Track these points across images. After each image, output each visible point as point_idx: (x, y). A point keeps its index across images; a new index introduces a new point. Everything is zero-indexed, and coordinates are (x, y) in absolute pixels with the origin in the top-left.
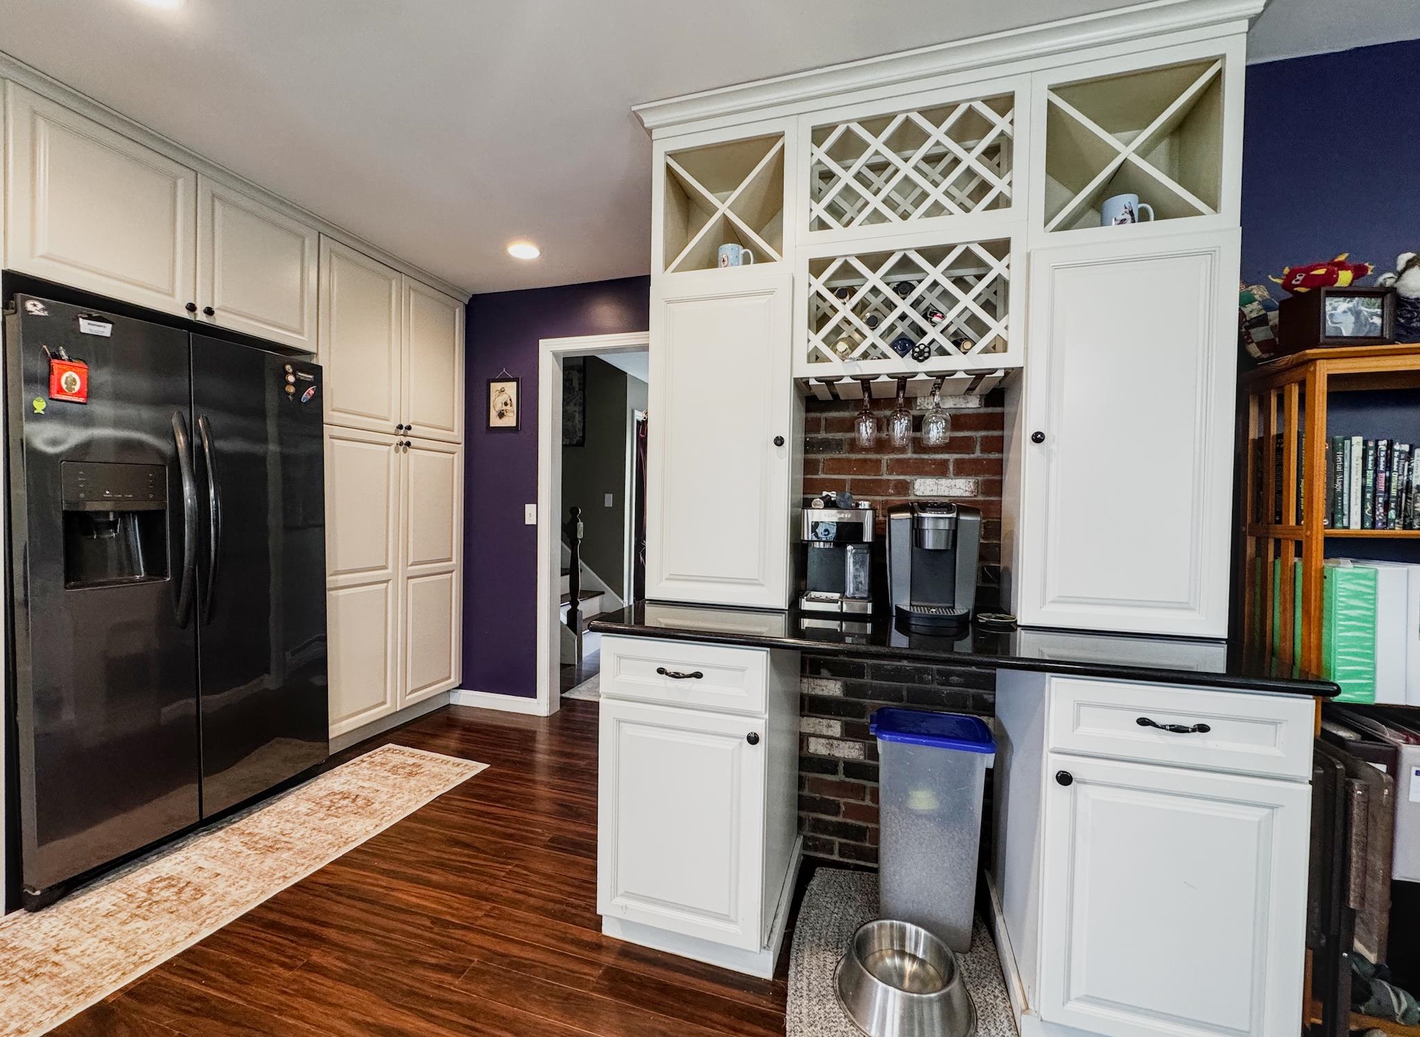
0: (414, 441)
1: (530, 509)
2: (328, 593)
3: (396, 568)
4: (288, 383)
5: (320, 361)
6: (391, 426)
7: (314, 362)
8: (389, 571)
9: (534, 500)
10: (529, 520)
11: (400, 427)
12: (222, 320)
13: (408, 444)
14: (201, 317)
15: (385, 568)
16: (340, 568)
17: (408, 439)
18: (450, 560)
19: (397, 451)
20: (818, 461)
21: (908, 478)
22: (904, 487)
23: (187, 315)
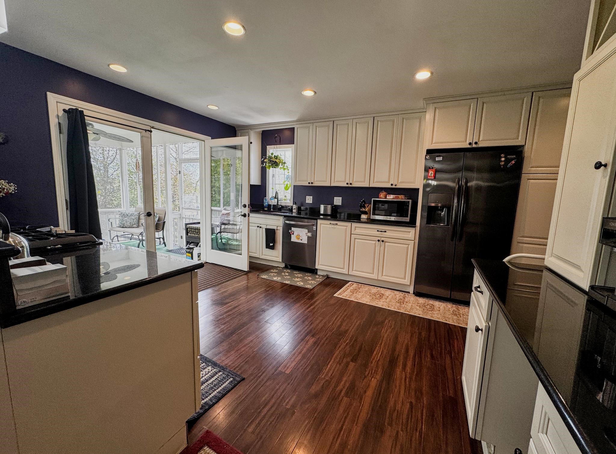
4: (502, 161)
5: (526, 149)
12: (480, 144)
14: (474, 146)
23: (469, 146)
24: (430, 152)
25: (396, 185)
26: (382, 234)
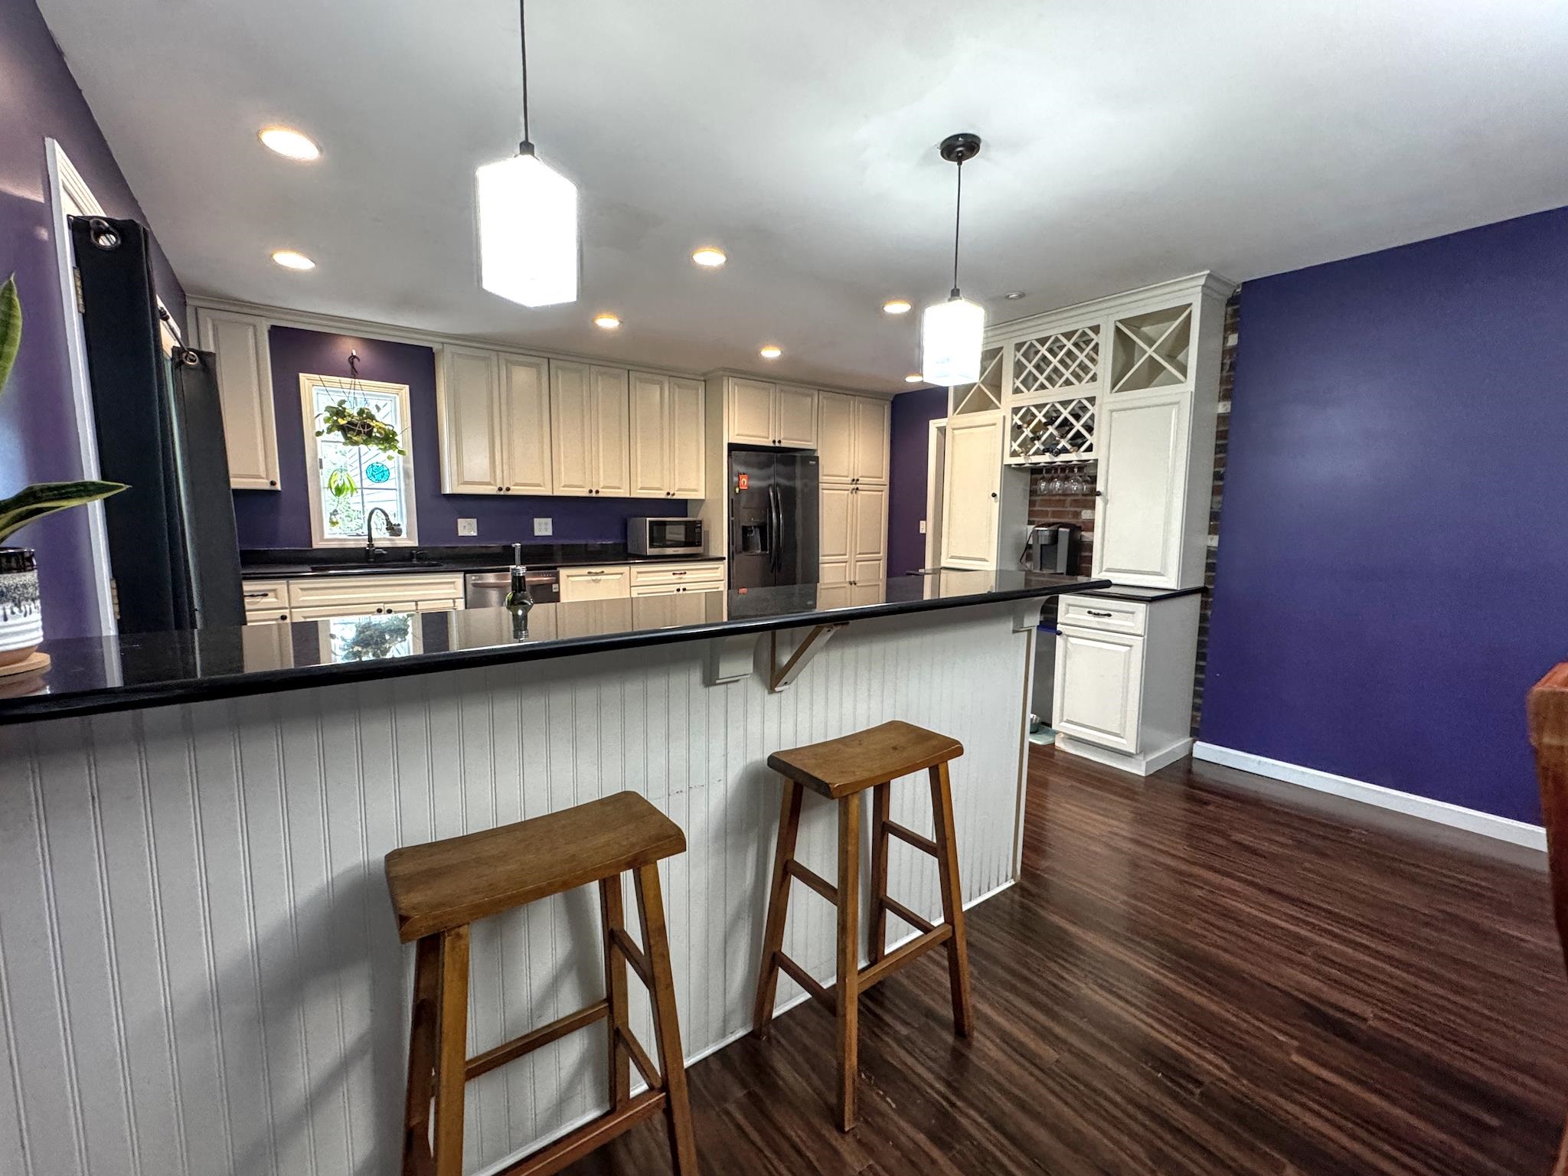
0: (860, 487)
1: (922, 523)
2: (821, 566)
3: (850, 555)
5: (819, 454)
6: (849, 480)
7: (816, 455)
8: (847, 557)
9: (925, 519)
10: (922, 531)
11: (853, 480)
12: (784, 444)
13: (857, 489)
14: (777, 444)
15: (845, 555)
16: (826, 553)
17: (858, 486)
18: (879, 553)
19: (852, 493)
20: (1035, 501)
21: (1078, 509)
22: (1077, 514)
23: (772, 445)
24: (733, 447)
25: (674, 494)
26: (681, 578)
